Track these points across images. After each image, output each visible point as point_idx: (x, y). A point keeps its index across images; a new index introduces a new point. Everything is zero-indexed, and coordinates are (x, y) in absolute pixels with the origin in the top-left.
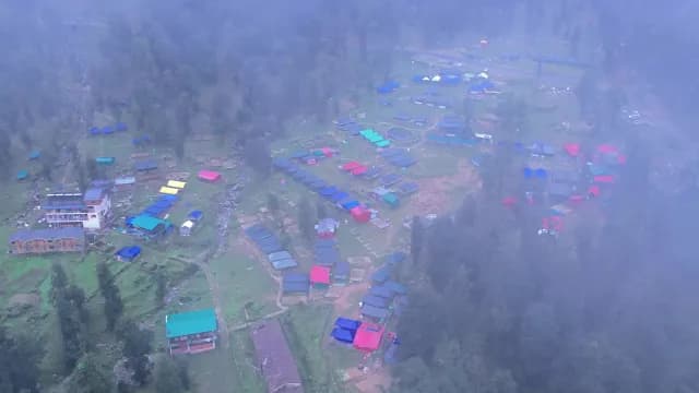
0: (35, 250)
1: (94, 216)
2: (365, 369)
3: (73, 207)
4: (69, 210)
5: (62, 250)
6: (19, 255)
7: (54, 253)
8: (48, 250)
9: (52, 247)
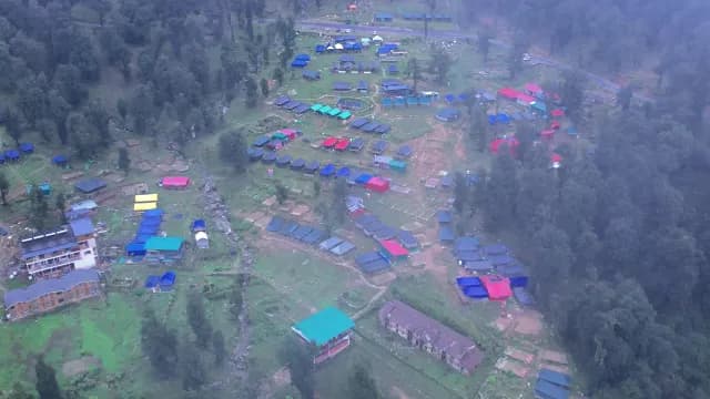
0: (42, 309)
1: (89, 252)
2: (509, 316)
3: (57, 249)
4: (55, 253)
5: (74, 300)
6: (23, 321)
7: (65, 306)
8: (58, 304)
9: (61, 301)
